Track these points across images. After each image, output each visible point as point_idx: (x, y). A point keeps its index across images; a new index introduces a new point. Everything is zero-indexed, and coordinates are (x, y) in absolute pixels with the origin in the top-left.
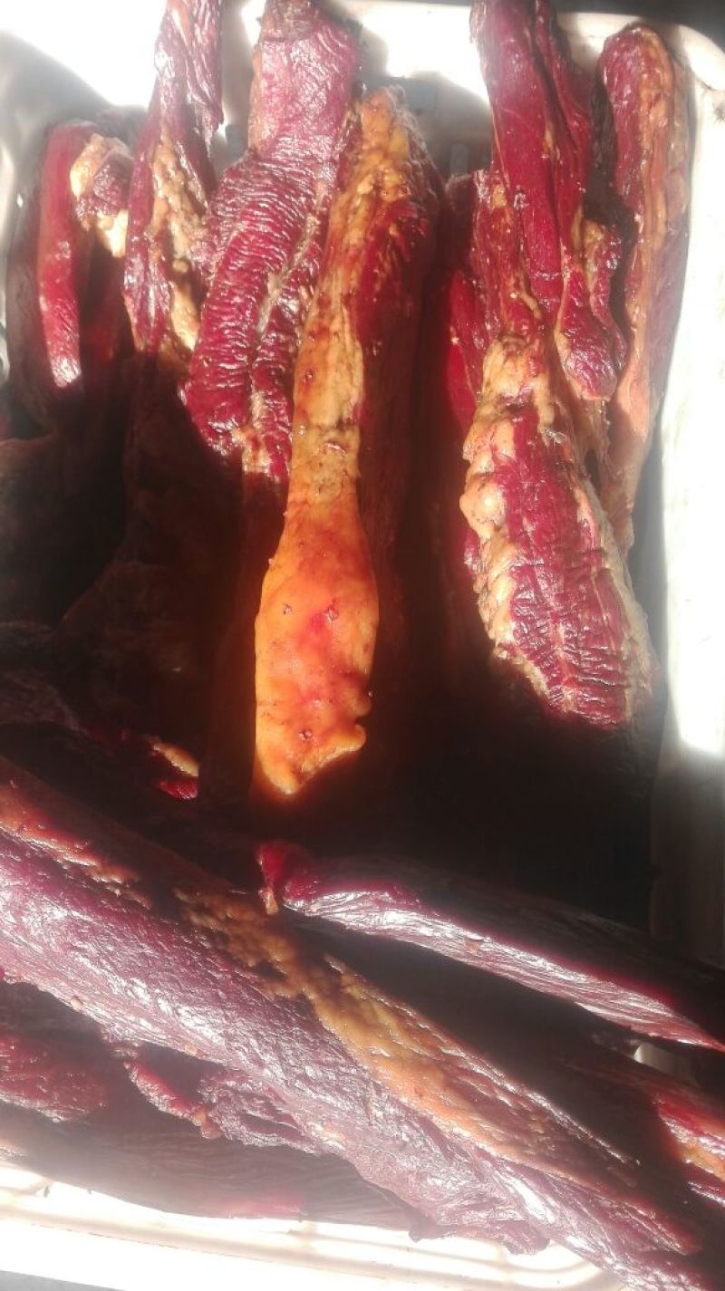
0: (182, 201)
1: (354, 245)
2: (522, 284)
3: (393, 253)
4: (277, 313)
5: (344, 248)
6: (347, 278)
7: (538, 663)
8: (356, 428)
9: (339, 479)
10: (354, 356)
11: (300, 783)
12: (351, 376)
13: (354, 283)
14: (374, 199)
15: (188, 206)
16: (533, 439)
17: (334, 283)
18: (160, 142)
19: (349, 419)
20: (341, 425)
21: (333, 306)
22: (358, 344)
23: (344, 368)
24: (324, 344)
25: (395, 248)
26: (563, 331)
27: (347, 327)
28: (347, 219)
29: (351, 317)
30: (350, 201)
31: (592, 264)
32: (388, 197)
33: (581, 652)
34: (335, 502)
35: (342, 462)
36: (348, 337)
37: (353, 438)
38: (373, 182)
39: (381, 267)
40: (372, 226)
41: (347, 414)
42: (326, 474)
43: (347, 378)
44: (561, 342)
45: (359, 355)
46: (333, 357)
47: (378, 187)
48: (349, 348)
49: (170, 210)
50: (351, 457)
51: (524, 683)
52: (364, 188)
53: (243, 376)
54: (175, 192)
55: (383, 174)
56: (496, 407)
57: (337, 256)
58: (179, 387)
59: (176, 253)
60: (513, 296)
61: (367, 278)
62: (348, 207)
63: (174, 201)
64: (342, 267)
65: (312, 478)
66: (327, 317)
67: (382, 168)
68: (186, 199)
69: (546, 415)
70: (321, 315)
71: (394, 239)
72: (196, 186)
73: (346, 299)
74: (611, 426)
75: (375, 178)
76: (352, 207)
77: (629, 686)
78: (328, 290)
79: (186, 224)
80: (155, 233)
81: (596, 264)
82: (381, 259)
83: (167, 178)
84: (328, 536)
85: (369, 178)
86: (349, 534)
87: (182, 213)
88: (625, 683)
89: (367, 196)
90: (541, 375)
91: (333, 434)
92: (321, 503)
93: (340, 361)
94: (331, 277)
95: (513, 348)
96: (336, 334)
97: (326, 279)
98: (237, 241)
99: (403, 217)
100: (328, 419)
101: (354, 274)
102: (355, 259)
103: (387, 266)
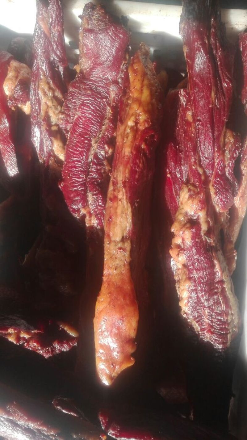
0: (53, 103)
1: (127, 156)
2: (197, 161)
3: (144, 158)
4: (96, 156)
5: (123, 155)
6: (124, 173)
7: (197, 322)
8: (129, 242)
9: (122, 264)
10: (128, 210)
11: (112, 381)
12: (127, 218)
13: (127, 175)
14: (135, 130)
15: (55, 103)
16: (199, 238)
17: (119, 173)
18: (41, 79)
19: (126, 236)
20: (123, 240)
21: (119, 185)
22: (129, 205)
23: (124, 215)
24: (115, 204)
25: (145, 154)
26: (213, 186)
27: (125, 197)
28: (124, 140)
29: (126, 192)
30: (125, 130)
31: (228, 154)
32: (141, 128)
33: (213, 320)
34: (121, 274)
35: (124, 256)
36: (125, 202)
37: (128, 245)
38: (135, 120)
39: (138, 167)
40: (134, 145)
41: (126, 234)
42: (118, 262)
43: (125, 220)
44: (212, 191)
45: (130, 210)
46: (119, 211)
47: (136, 123)
48: (126, 207)
49: (48, 107)
50: (127, 254)
51: (192, 328)
52: (131, 123)
53: (84, 184)
54: (49, 100)
55: (139, 115)
56: (184, 218)
57: (120, 159)
58: (59, 184)
59: (52, 122)
60: (194, 167)
61: (133, 172)
62: (124, 133)
63: (50, 103)
64: (122, 165)
65: (112, 264)
66: (116, 191)
67: (138, 112)
68: (54, 101)
69: (204, 227)
70: (114, 190)
71: (144, 150)
72: (58, 94)
73: (124, 183)
74: (230, 218)
75: (136, 118)
76: (126, 133)
77: (230, 333)
78: (117, 176)
79: (55, 111)
80: (43, 118)
81: (229, 154)
82: (138, 163)
83: (45, 94)
84: (119, 289)
85: (133, 118)
86: (128, 287)
87: (53, 107)
88: (228, 332)
89: (132, 128)
90: (203, 210)
91: (120, 245)
92: (116, 274)
93: (122, 212)
94: (117, 170)
95: (192, 193)
96: (120, 200)
97: (116, 171)
98: (77, 120)
99: (147, 137)
100: (118, 238)
101: (127, 171)
102: (128, 162)
103: (141, 165)
